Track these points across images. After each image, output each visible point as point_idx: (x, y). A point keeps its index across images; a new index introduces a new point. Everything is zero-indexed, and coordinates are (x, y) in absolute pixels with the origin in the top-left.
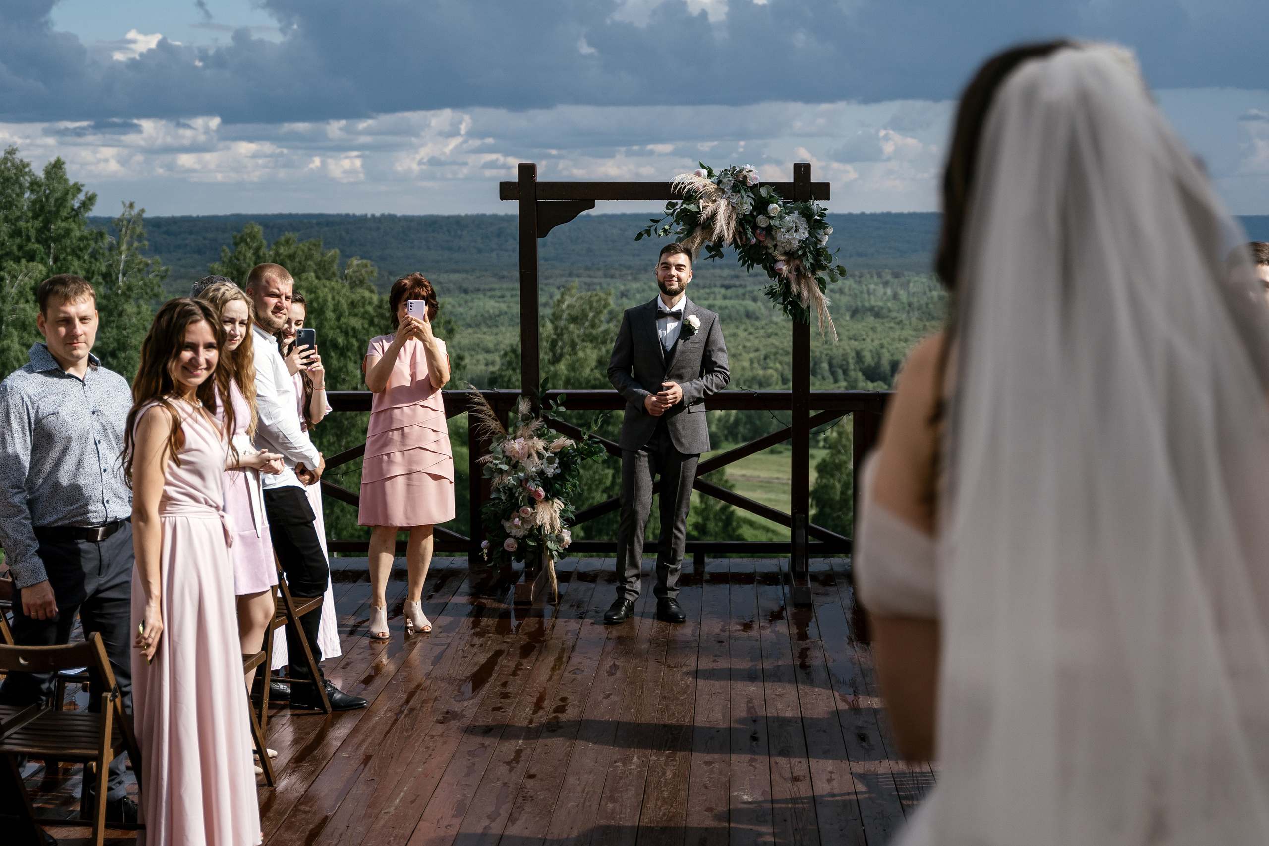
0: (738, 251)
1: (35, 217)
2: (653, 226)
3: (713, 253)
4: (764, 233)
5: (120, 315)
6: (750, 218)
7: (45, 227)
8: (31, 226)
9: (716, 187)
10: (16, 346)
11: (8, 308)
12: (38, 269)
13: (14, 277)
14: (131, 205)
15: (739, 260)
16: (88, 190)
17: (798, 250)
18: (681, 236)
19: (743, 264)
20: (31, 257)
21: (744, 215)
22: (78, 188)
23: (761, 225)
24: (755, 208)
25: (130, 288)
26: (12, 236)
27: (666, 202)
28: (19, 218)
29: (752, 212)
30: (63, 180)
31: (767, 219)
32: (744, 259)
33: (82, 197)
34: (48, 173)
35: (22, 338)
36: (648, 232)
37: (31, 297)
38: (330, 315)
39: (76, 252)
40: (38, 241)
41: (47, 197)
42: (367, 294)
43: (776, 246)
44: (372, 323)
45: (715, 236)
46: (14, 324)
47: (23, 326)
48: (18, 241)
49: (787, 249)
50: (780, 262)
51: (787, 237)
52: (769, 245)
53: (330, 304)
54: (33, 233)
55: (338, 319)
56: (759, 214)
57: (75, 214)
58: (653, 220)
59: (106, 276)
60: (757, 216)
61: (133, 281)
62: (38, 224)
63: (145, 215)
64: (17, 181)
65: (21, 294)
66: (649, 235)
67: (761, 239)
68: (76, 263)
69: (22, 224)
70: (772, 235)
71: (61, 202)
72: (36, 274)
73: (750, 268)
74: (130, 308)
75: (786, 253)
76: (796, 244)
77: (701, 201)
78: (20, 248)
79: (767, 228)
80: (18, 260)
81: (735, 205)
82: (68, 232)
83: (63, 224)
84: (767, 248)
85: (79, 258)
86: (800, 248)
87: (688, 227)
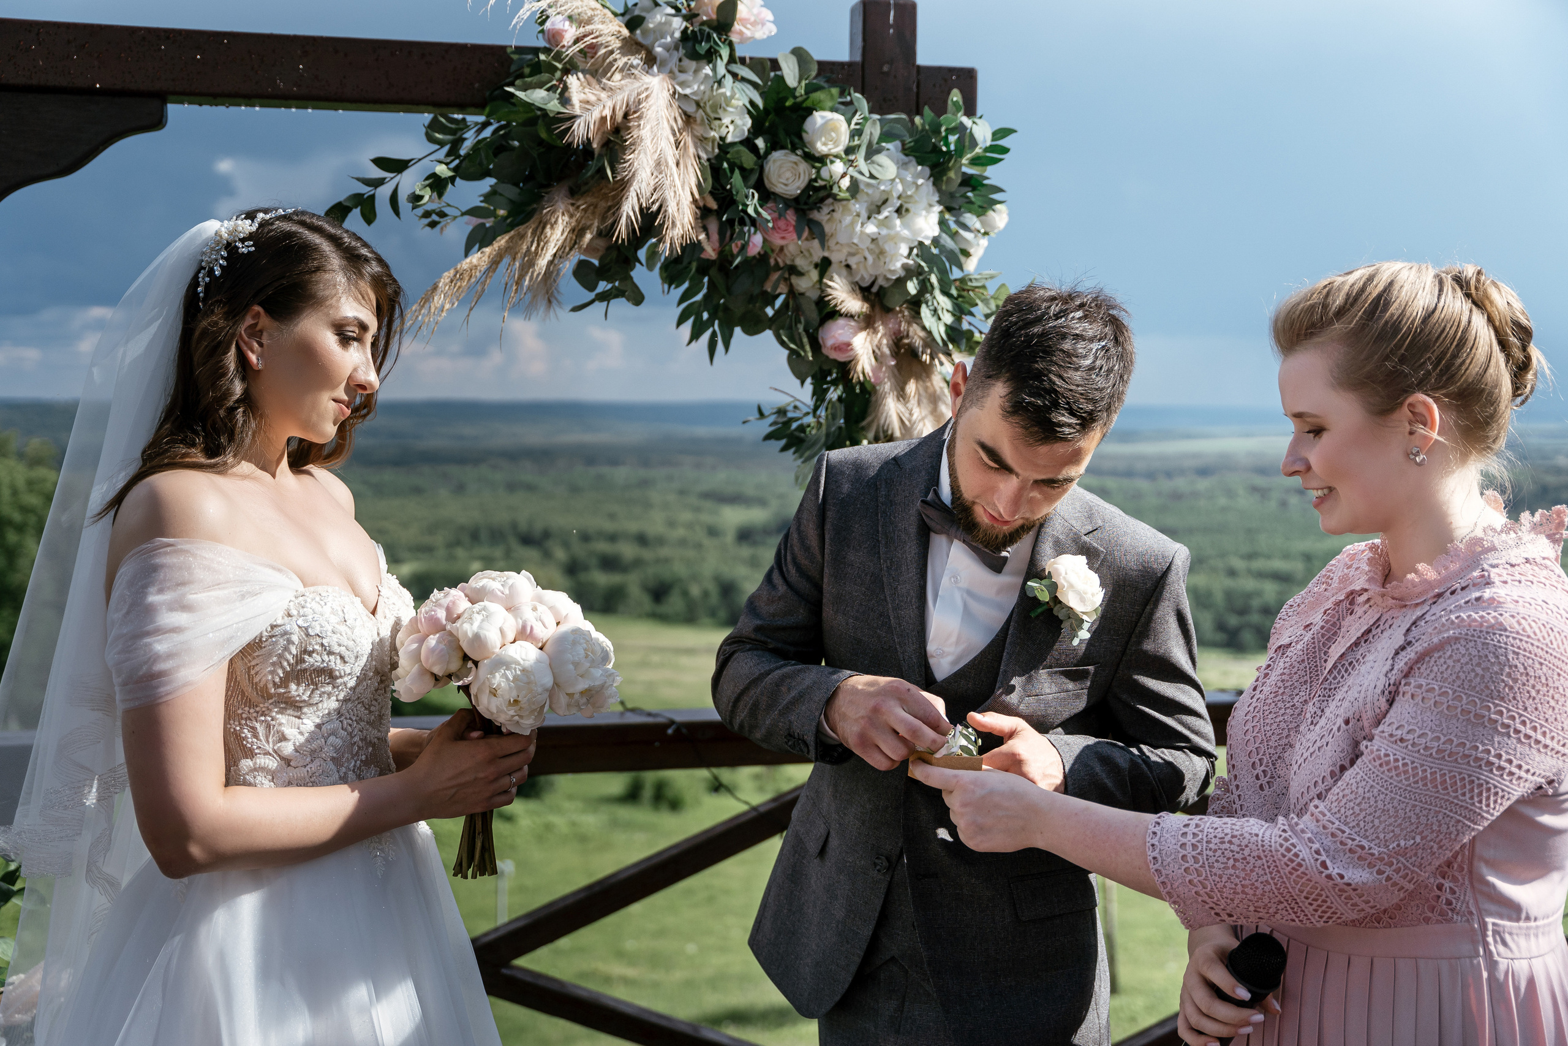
0: (678, 292)
2: (378, 183)
3: (603, 286)
4: (791, 216)
6: (748, 159)
9: (625, 32)
15: (681, 321)
17: (901, 282)
18: (489, 223)
19: (695, 336)
21: (724, 146)
23: (779, 189)
24: (761, 122)
27: (427, 117)
29: (748, 143)
31: (803, 166)
32: (699, 317)
36: (367, 206)
43: (824, 266)
45: (629, 208)
49: (865, 275)
50: (841, 322)
51: (871, 229)
52: (800, 263)
56: (774, 145)
58: (381, 163)
60: (768, 152)
66: (369, 216)
67: (777, 241)
70: (819, 224)
73: (720, 345)
75: (865, 291)
76: (900, 258)
77: (573, 81)
79: (797, 199)
81: (691, 109)
84: (793, 270)
86: (910, 272)
87: (511, 192)
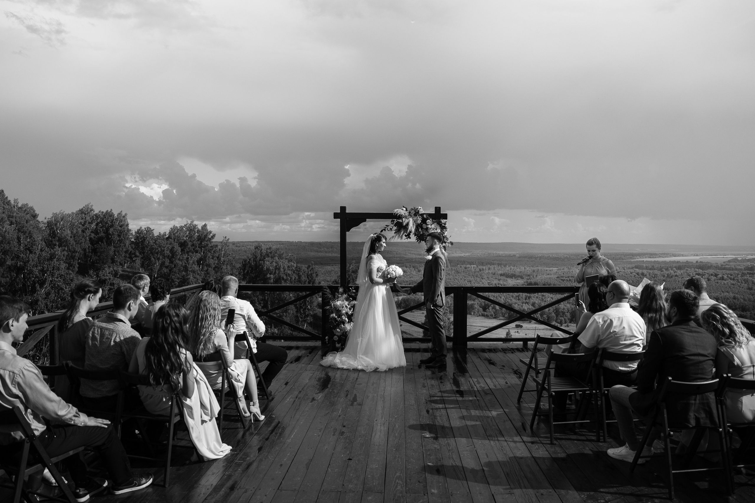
1: (198, 241)
5: (221, 269)
7: (201, 243)
8: (197, 243)
10: (192, 278)
11: (190, 266)
12: (198, 256)
13: (192, 258)
14: (226, 237)
16: (213, 232)
20: (197, 252)
22: (210, 232)
25: (224, 261)
26: (192, 246)
28: (194, 241)
30: (206, 230)
33: (212, 235)
34: (202, 228)
35: (193, 275)
37: (196, 264)
38: (282, 270)
39: (209, 251)
40: (199, 248)
41: (202, 235)
42: (293, 264)
44: (294, 272)
46: (191, 271)
47: (194, 272)
48: (193, 247)
53: (282, 266)
54: (197, 245)
55: (284, 271)
57: (210, 239)
59: (218, 258)
61: (226, 259)
62: (199, 242)
63: (229, 241)
64: (194, 230)
65: (193, 262)
68: (209, 254)
69: (194, 242)
71: (206, 236)
72: (198, 257)
74: (224, 267)
78: (194, 249)
80: (193, 253)
82: (207, 245)
83: (206, 243)
85: (210, 252)
